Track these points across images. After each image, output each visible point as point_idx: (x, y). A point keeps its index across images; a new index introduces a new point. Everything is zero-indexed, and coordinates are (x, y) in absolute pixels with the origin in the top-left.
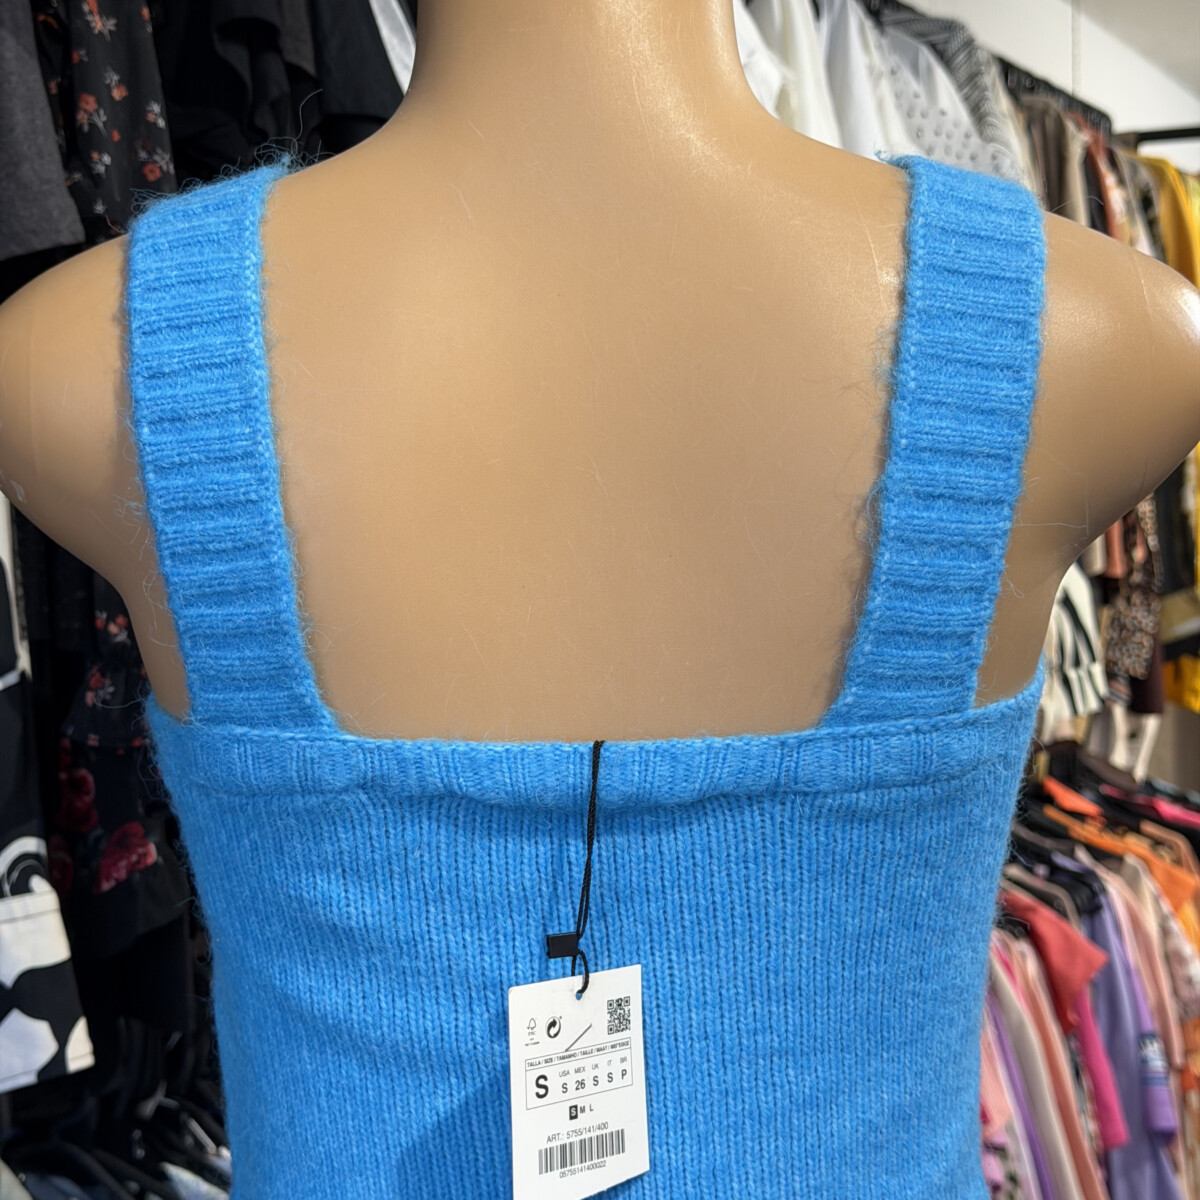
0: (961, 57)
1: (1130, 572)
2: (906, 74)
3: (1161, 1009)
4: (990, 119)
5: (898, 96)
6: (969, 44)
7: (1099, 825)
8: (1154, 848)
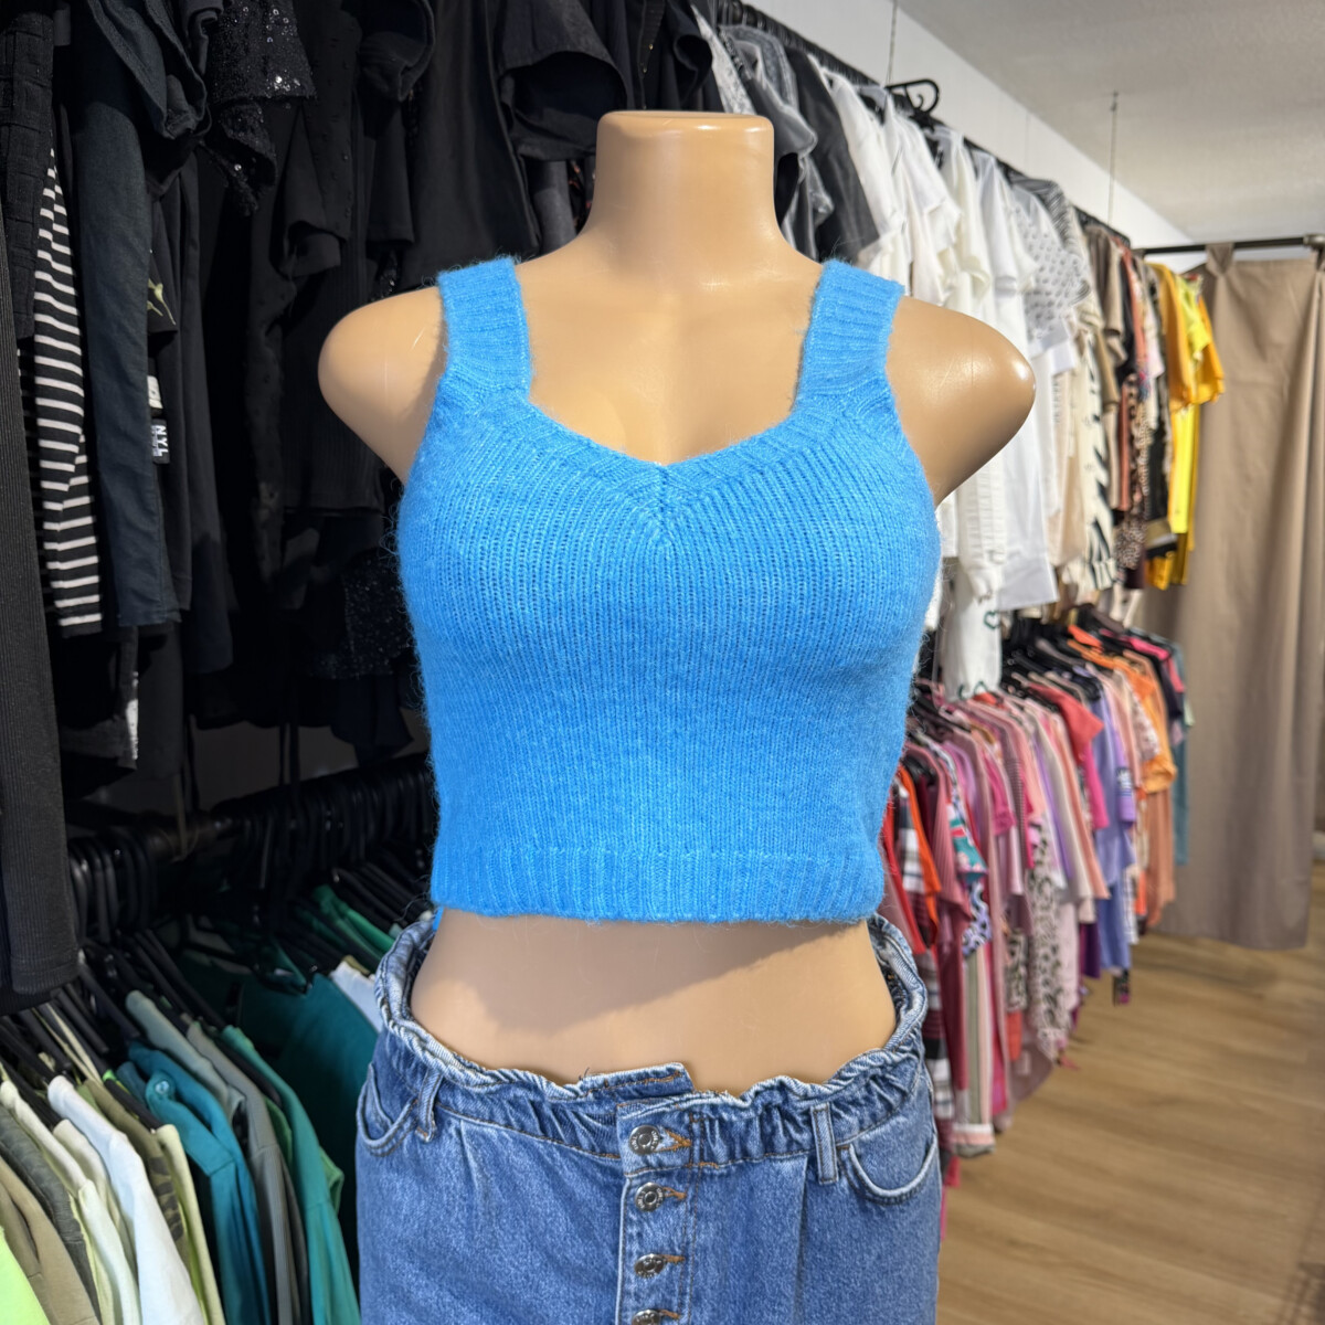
0: (1055, 203)
1: (1132, 508)
2: (1023, 212)
3: (1130, 755)
4: (1071, 240)
5: (1020, 225)
6: (1060, 196)
7: (1099, 651)
8: (1131, 666)
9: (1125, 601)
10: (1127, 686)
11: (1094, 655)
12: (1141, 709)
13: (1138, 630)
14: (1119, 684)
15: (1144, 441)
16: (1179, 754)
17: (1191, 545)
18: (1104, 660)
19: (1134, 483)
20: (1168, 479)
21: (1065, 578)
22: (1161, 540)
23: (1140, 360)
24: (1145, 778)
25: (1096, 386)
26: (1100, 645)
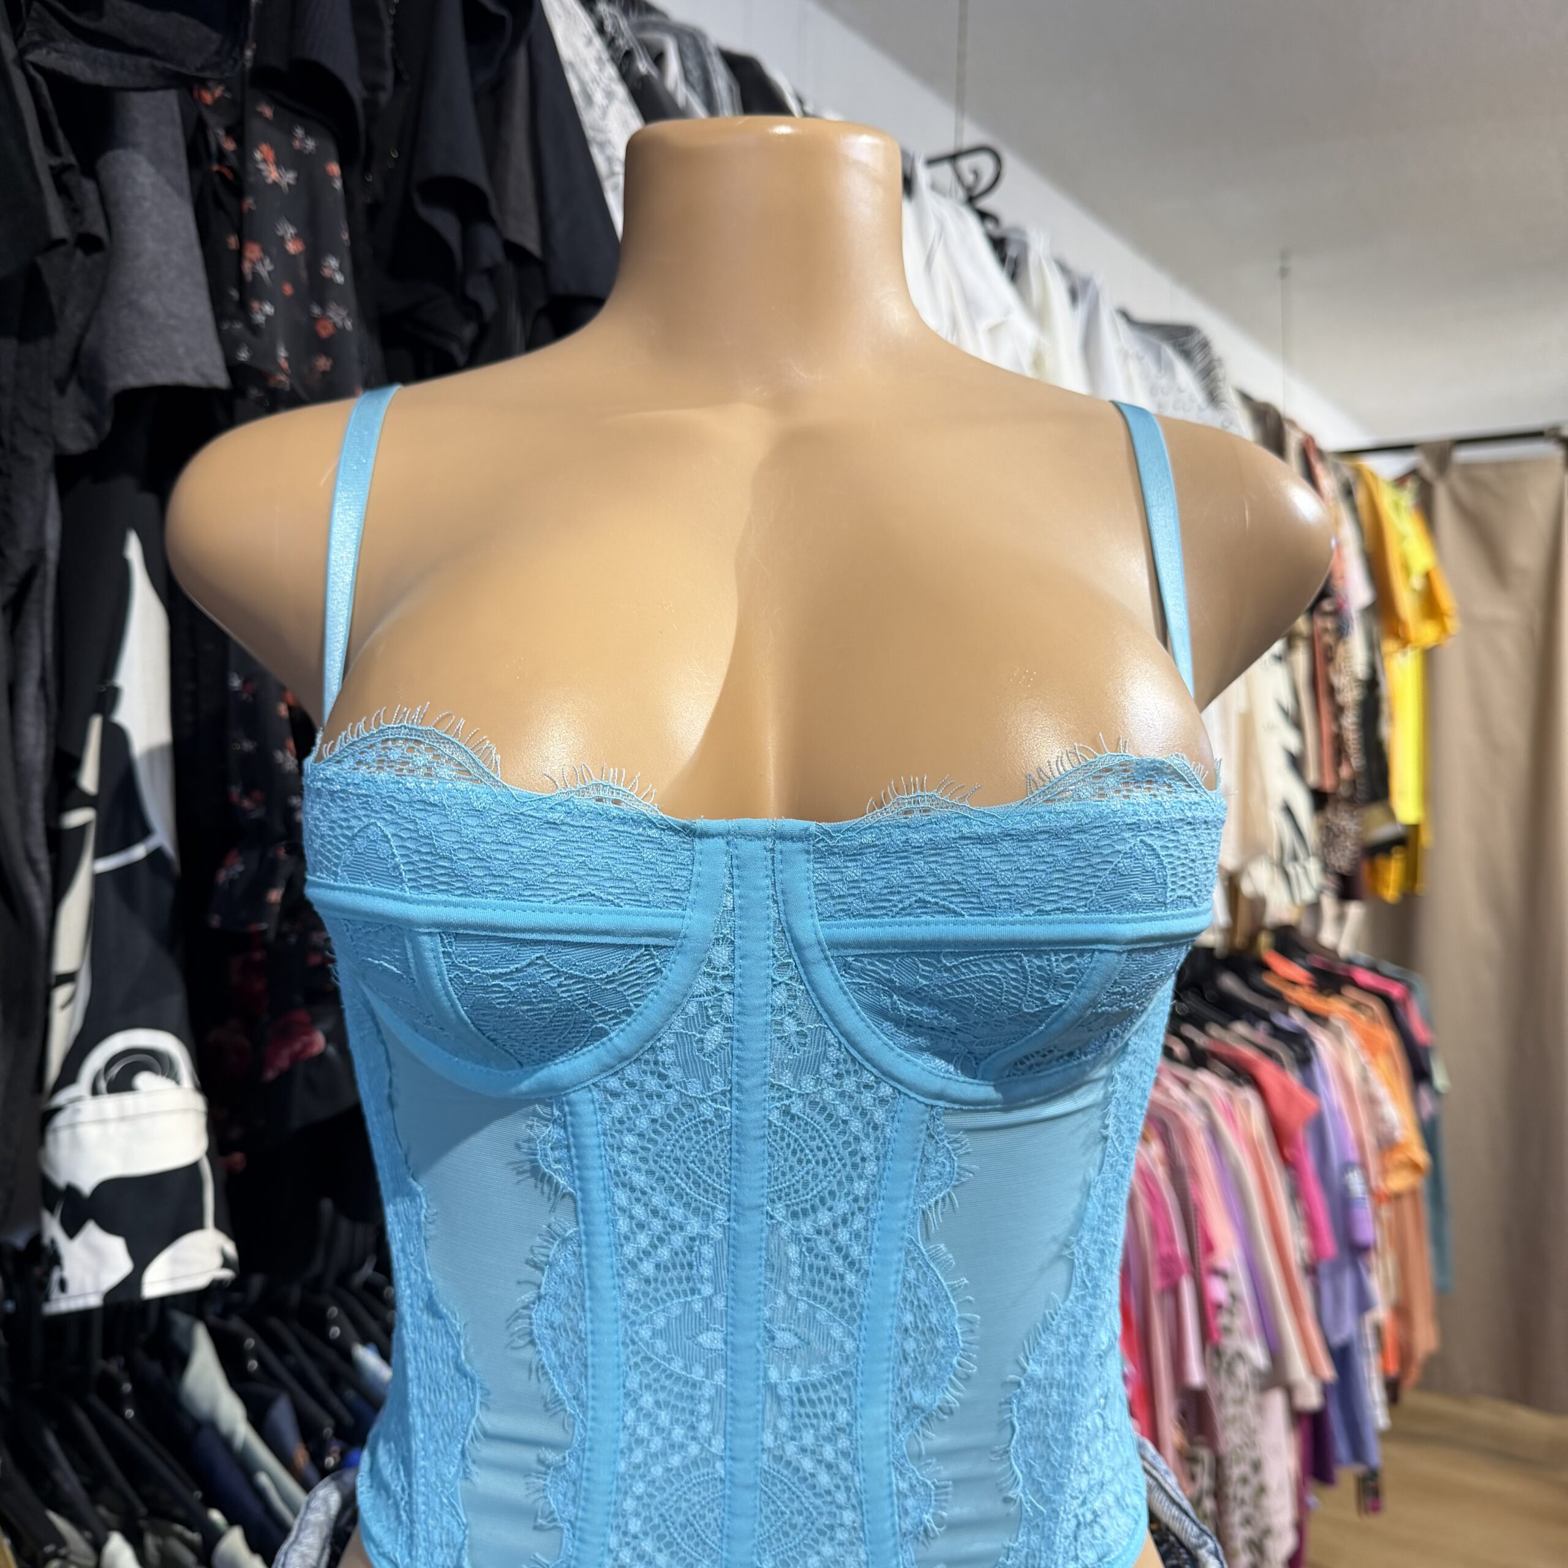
0: (1199, 357)
1: (1338, 787)
3: (1360, 1143)
5: (1144, 376)
6: (1205, 345)
7: (1307, 989)
8: (1354, 1011)
9: (1341, 918)
10: (1351, 1040)
11: (1303, 996)
12: (1373, 1075)
14: (1338, 1036)
15: (1350, 695)
16: (1430, 1133)
17: (1426, 838)
18: (1316, 1003)
19: (1339, 751)
20: (1386, 748)
21: (1247, 887)
22: (1383, 831)
24: (1384, 1172)
26: (1309, 979)
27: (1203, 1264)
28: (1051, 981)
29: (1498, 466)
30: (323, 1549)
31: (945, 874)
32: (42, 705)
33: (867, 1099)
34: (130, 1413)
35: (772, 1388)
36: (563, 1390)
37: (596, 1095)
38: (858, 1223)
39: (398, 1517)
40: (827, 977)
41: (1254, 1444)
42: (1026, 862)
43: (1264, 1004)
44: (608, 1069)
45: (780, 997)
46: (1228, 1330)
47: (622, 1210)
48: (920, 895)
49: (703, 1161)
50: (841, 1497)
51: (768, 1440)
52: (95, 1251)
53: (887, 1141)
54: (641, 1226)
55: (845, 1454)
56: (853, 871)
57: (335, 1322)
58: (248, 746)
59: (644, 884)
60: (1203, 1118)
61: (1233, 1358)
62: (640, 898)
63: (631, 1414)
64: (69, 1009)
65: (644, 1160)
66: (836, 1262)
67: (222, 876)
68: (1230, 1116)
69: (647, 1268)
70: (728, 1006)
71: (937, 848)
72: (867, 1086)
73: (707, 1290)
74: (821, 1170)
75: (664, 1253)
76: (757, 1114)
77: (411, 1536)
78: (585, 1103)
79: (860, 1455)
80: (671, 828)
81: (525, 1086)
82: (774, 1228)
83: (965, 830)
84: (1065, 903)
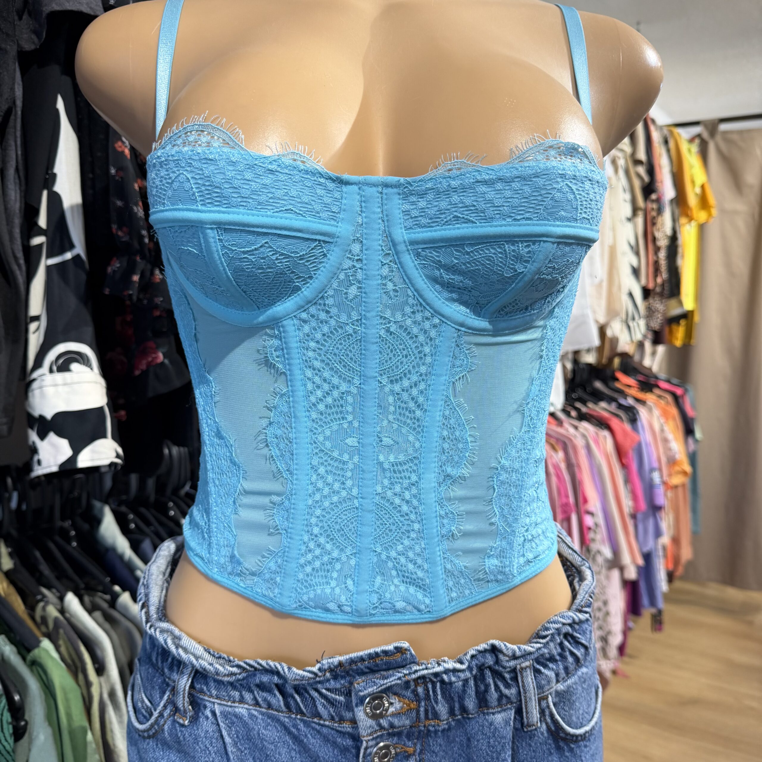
1: (656, 287)
3: (659, 459)
7: (636, 389)
8: (658, 399)
9: (654, 353)
10: (656, 412)
11: (634, 392)
12: (666, 428)
13: (663, 375)
14: (650, 410)
15: (663, 243)
16: (693, 459)
17: (697, 318)
18: (641, 395)
19: (657, 270)
20: (680, 271)
21: (609, 333)
22: (676, 311)
23: (658, 185)
24: (670, 475)
25: (628, 196)
26: (636, 384)
27: (582, 508)
28: (518, 258)
29: (741, 132)
30: (167, 566)
31: (468, 201)
32: (17, 181)
33: (427, 325)
34: (75, 544)
35: (381, 464)
36: (282, 466)
37: (296, 321)
38: (422, 386)
39: (203, 537)
40: (409, 260)
41: (605, 593)
42: (508, 193)
43: (616, 395)
44: (302, 308)
45: (385, 271)
46: (593, 540)
47: (309, 379)
48: (455, 213)
49: (347, 355)
50: (413, 517)
51: (379, 489)
52: (54, 445)
53: (436, 347)
54: (318, 387)
55: (415, 496)
56: (422, 204)
57: (171, 509)
58: (119, 203)
59: (318, 207)
60: (584, 441)
61: (596, 553)
62: (316, 214)
63: (315, 477)
64: (37, 333)
65: (320, 355)
66: (412, 405)
67: (109, 270)
68: (597, 442)
69: (321, 407)
70: (360, 275)
71: (464, 188)
72: (427, 319)
73: (350, 418)
74: (404, 360)
75: (329, 400)
76: (374, 331)
77: (210, 544)
78: (290, 325)
79: (422, 496)
80: (331, 178)
81: (261, 319)
82: (382, 387)
83: (479, 178)
84: (527, 215)
